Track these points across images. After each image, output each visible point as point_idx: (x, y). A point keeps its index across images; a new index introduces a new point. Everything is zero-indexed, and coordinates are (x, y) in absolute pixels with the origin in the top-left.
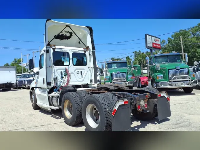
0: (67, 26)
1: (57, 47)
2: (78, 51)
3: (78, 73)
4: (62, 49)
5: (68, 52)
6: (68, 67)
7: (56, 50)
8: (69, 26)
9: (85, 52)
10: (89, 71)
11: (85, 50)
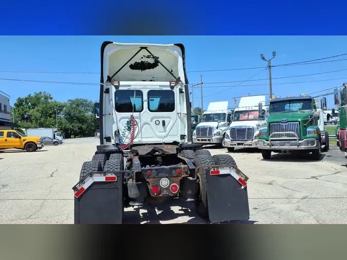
0: (142, 48)
1: (122, 83)
2: (158, 87)
3: (157, 123)
4: (130, 86)
5: (142, 90)
6: (140, 114)
7: (120, 88)
8: (146, 48)
9: (172, 87)
10: (179, 121)
11: (172, 85)
